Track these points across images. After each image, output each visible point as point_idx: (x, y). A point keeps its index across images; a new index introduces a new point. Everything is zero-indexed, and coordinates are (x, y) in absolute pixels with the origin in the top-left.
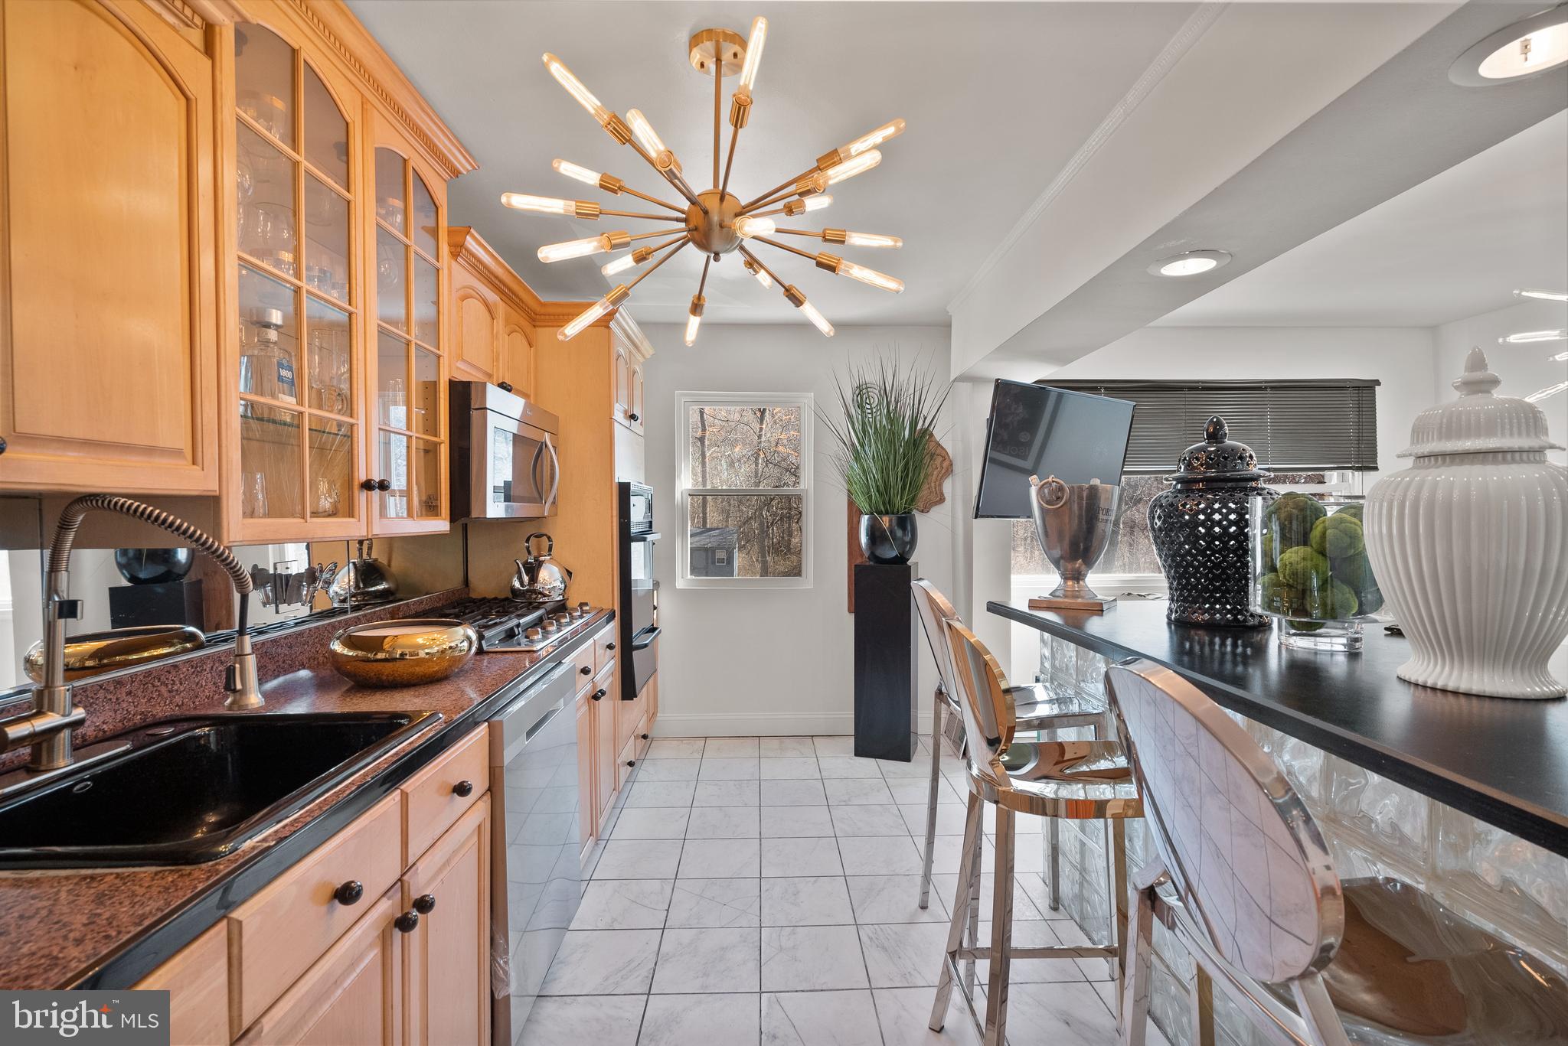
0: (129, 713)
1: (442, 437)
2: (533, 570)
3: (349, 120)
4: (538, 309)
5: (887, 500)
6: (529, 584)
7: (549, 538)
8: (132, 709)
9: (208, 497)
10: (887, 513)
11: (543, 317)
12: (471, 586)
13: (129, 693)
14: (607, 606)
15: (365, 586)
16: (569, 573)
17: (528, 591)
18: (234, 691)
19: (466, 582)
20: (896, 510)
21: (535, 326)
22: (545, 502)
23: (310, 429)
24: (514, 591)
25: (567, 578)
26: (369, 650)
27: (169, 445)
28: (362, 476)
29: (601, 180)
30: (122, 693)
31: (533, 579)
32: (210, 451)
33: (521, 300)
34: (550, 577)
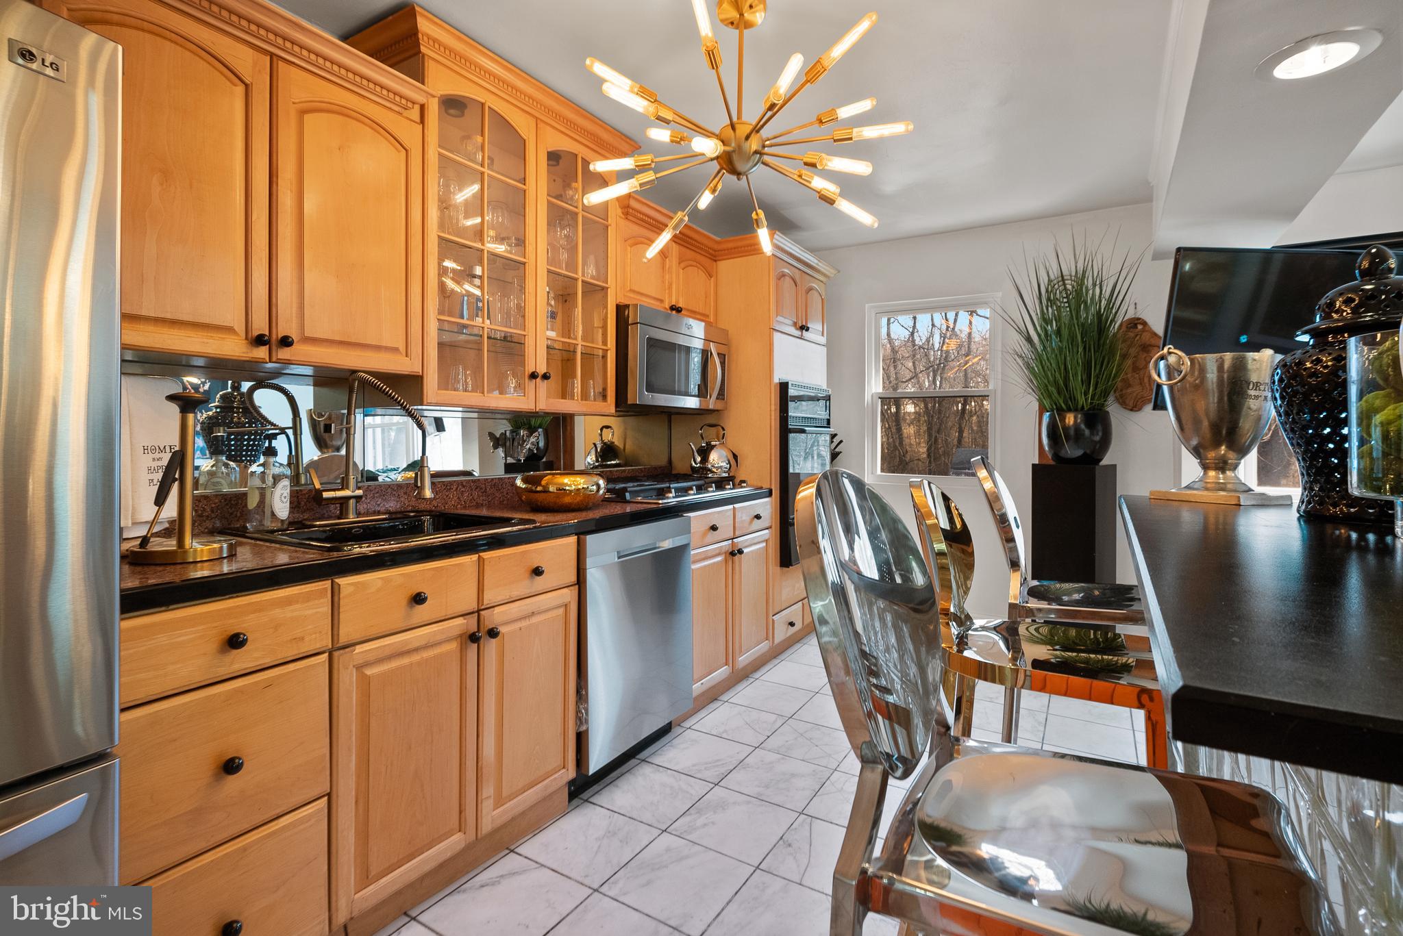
0: (405, 504)
1: (609, 346)
2: (705, 452)
3: (525, 137)
4: (716, 247)
5: (1068, 396)
6: (701, 462)
7: (723, 429)
8: (406, 502)
9: (414, 376)
10: (1069, 410)
11: (720, 252)
12: (673, 465)
13: (405, 493)
14: (766, 485)
15: (604, 460)
16: (735, 457)
17: (700, 467)
18: (418, 487)
19: (670, 461)
20: (1080, 406)
21: (716, 261)
22: (710, 397)
23: (488, 338)
24: (693, 468)
25: (733, 462)
26: (533, 485)
27: (389, 345)
28: (530, 368)
29: (671, 136)
30: (401, 492)
31: (705, 459)
32: (416, 349)
33: (696, 241)
34: (717, 458)
